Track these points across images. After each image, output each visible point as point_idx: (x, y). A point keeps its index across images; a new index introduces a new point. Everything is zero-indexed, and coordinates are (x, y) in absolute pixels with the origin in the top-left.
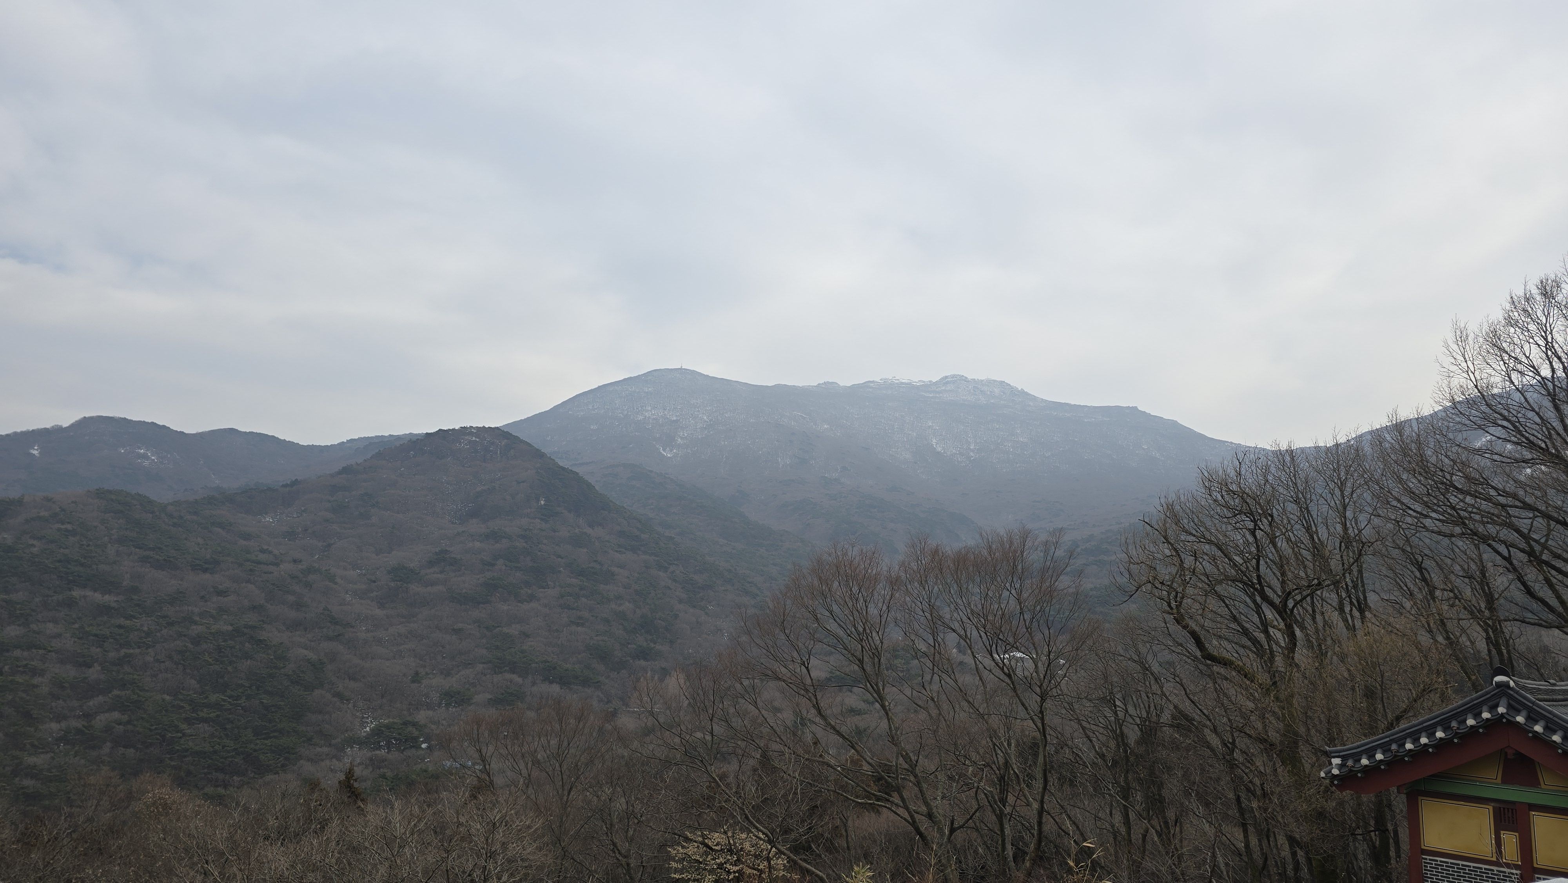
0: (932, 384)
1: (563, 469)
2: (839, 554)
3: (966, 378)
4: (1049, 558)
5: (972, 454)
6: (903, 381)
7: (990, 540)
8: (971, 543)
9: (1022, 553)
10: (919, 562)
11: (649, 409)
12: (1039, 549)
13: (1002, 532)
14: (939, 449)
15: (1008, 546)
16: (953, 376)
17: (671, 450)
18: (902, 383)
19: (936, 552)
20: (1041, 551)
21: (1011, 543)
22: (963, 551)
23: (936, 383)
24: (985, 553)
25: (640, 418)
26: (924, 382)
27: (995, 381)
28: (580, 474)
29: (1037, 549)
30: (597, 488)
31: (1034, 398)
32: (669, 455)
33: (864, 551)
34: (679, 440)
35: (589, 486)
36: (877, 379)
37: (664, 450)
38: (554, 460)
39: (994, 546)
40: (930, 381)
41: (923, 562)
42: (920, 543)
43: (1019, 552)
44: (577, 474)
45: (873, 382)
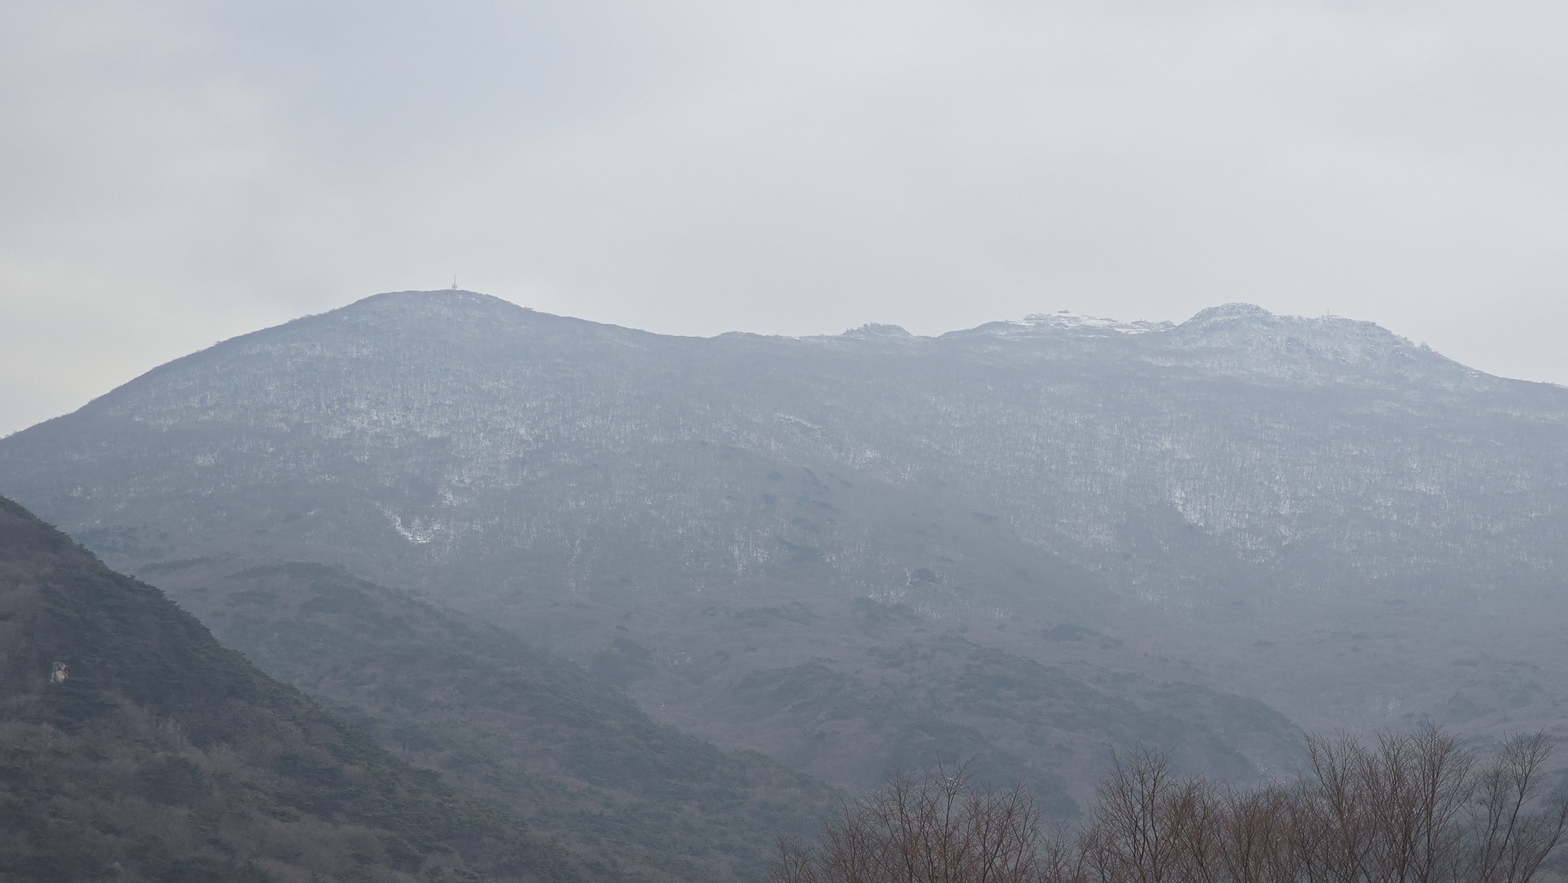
0: (1169, 331)
1: (119, 580)
2: (912, 815)
3: (1267, 314)
4: (1504, 821)
5: (1283, 530)
6: (1091, 323)
7: (1339, 771)
8: (1284, 780)
9: (1428, 808)
10: (1139, 836)
11: (363, 406)
12: (1476, 795)
13: (1373, 748)
14: (1193, 517)
15: (1388, 788)
16: (1231, 309)
17: (426, 525)
18: (1088, 329)
19: (1188, 804)
20: (1482, 802)
21: (1398, 778)
22: (1263, 804)
23: (1182, 330)
24: (1324, 805)
25: (338, 432)
26: (1149, 325)
27: (1347, 323)
28: (169, 594)
29: (1469, 795)
30: (215, 633)
31: (1458, 371)
32: (420, 540)
33: (984, 803)
34: (450, 496)
35: (195, 629)
36: (1017, 317)
37: (406, 524)
38: (90, 555)
39: (1349, 789)
40: (1166, 324)
41: (1151, 834)
42: (1142, 782)
43: (1420, 802)
44: (158, 593)
45: (1004, 325)
